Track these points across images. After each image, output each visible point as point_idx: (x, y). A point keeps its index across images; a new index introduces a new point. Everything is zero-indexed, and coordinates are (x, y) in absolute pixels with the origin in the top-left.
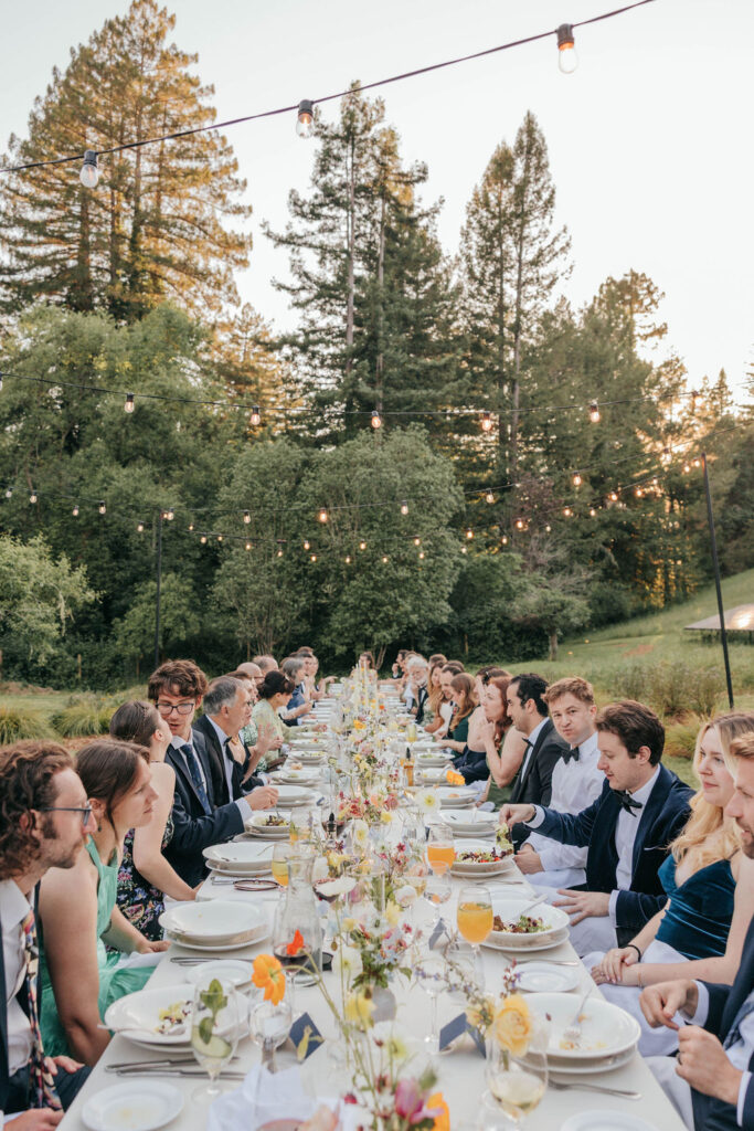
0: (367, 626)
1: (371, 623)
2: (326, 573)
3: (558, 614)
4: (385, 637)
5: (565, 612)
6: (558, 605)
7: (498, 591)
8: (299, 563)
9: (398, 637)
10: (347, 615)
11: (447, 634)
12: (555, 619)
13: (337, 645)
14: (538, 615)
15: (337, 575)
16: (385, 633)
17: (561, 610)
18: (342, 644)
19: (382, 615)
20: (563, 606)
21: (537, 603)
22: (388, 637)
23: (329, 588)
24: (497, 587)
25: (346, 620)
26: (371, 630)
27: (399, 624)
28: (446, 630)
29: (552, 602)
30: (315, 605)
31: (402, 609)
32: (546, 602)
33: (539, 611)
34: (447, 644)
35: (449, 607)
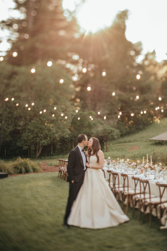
0: (37, 138)
1: (39, 137)
2: (21, 117)
3: (109, 134)
4: (44, 143)
5: (112, 134)
6: (110, 131)
7: (85, 125)
8: (10, 113)
9: (49, 143)
10: (30, 134)
11: (66, 142)
12: (108, 136)
13: (24, 146)
14: (102, 135)
15: (25, 118)
16: (45, 141)
17: (111, 133)
18: (26, 146)
19: (44, 134)
20: (112, 131)
21: (102, 130)
22: (46, 143)
23: (22, 123)
24: (86, 124)
25: (29, 136)
26: (39, 140)
27: (50, 138)
28: (66, 140)
29: (107, 130)
30: (15, 129)
31: (52, 132)
32: (105, 130)
33: (103, 133)
34: (66, 145)
35: (69, 131)
